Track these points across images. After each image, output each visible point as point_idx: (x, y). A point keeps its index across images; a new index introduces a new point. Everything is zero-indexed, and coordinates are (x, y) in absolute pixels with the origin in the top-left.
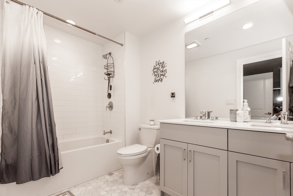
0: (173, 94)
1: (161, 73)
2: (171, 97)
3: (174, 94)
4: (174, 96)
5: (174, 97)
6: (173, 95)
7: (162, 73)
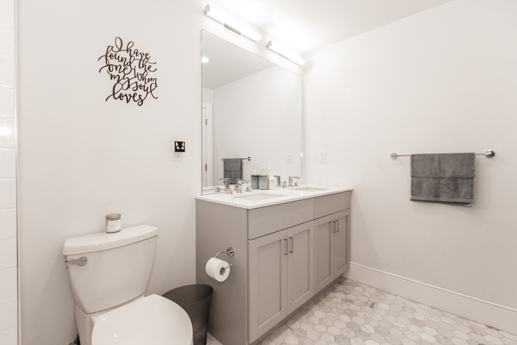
0: (180, 144)
1: (136, 80)
2: (176, 150)
3: (183, 145)
4: (183, 148)
5: (183, 151)
6: (180, 147)
7: (142, 83)
